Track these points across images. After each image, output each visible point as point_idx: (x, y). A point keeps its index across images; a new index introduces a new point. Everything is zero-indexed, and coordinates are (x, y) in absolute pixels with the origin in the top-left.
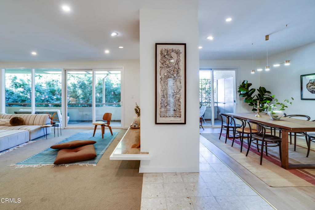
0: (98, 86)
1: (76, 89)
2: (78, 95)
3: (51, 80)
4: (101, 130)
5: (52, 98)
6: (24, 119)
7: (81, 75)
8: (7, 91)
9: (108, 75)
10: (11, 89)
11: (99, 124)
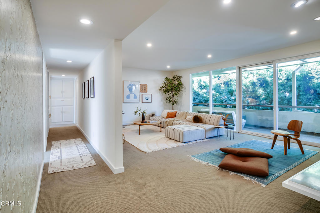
0: (287, 82)
1: (257, 88)
2: (259, 95)
3: (229, 80)
4: (283, 142)
5: (229, 99)
6: (203, 118)
7: (262, 70)
8: (195, 93)
9: (302, 65)
10: (198, 90)
11: (280, 135)
